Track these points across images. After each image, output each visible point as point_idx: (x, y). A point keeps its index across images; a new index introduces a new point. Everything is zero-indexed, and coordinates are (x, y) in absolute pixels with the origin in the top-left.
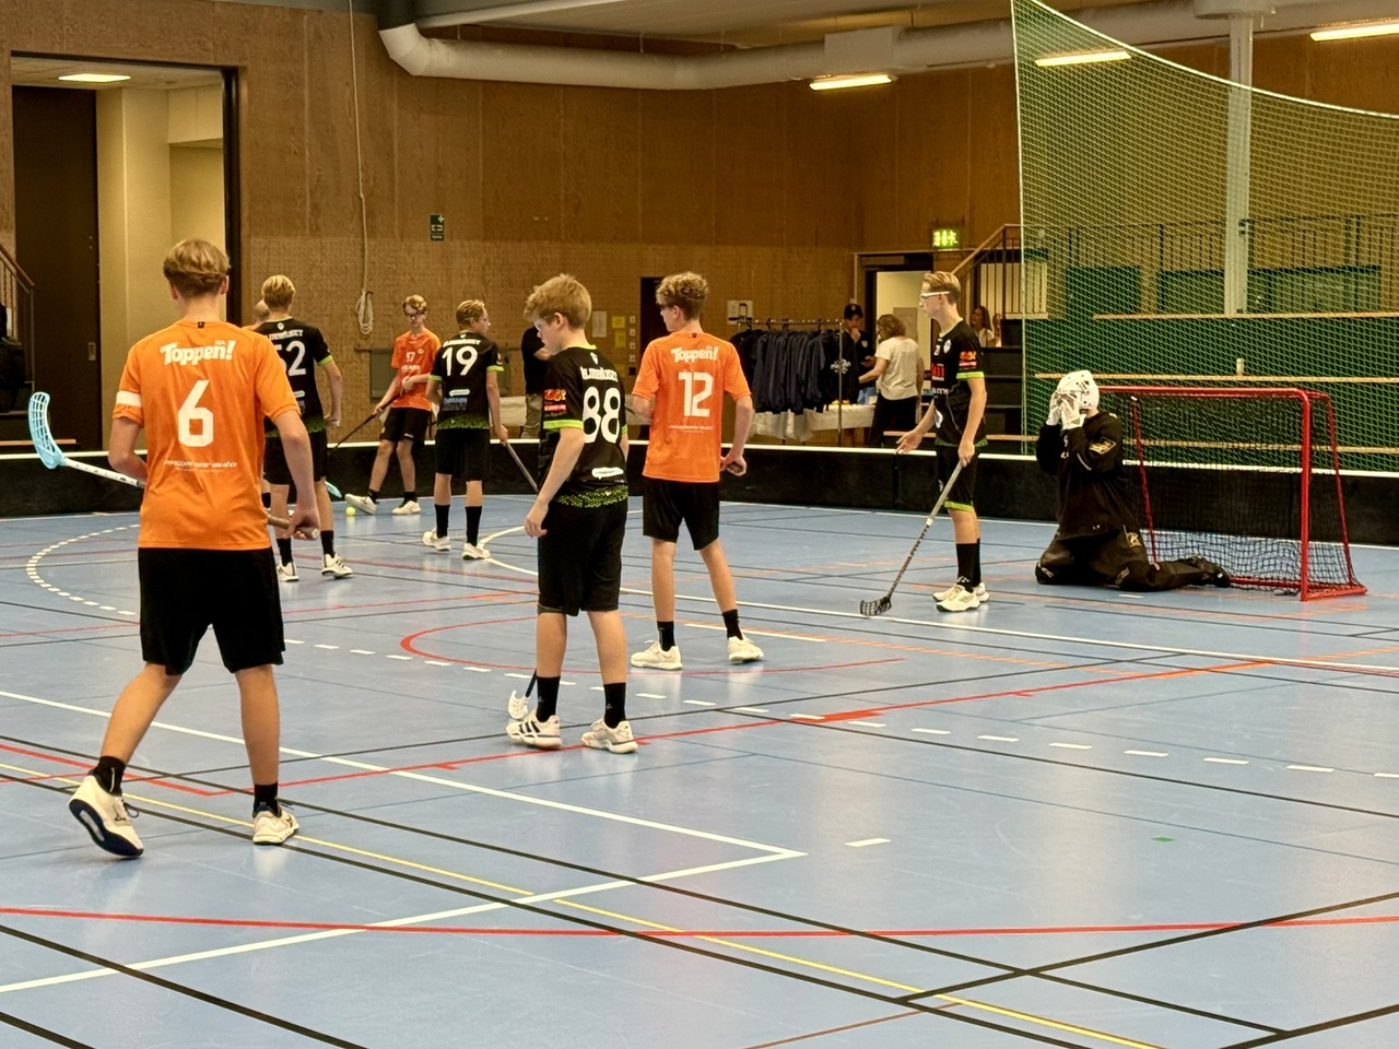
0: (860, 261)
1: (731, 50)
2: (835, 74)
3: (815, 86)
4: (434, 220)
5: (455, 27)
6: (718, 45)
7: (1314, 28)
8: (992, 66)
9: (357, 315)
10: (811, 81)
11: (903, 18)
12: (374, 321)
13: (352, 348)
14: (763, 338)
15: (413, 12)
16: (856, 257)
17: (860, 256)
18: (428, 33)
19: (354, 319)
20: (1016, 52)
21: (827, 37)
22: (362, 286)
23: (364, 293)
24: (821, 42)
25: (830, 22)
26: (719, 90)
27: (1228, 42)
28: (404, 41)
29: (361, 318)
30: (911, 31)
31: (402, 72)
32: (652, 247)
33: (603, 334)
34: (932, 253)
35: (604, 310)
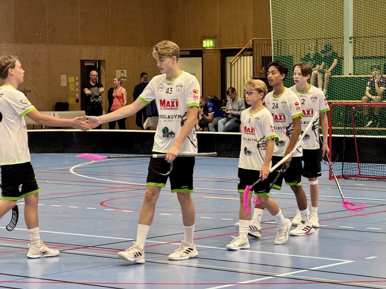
32: (85, 47)
33: (65, 85)
34: (202, 50)
35: (65, 74)
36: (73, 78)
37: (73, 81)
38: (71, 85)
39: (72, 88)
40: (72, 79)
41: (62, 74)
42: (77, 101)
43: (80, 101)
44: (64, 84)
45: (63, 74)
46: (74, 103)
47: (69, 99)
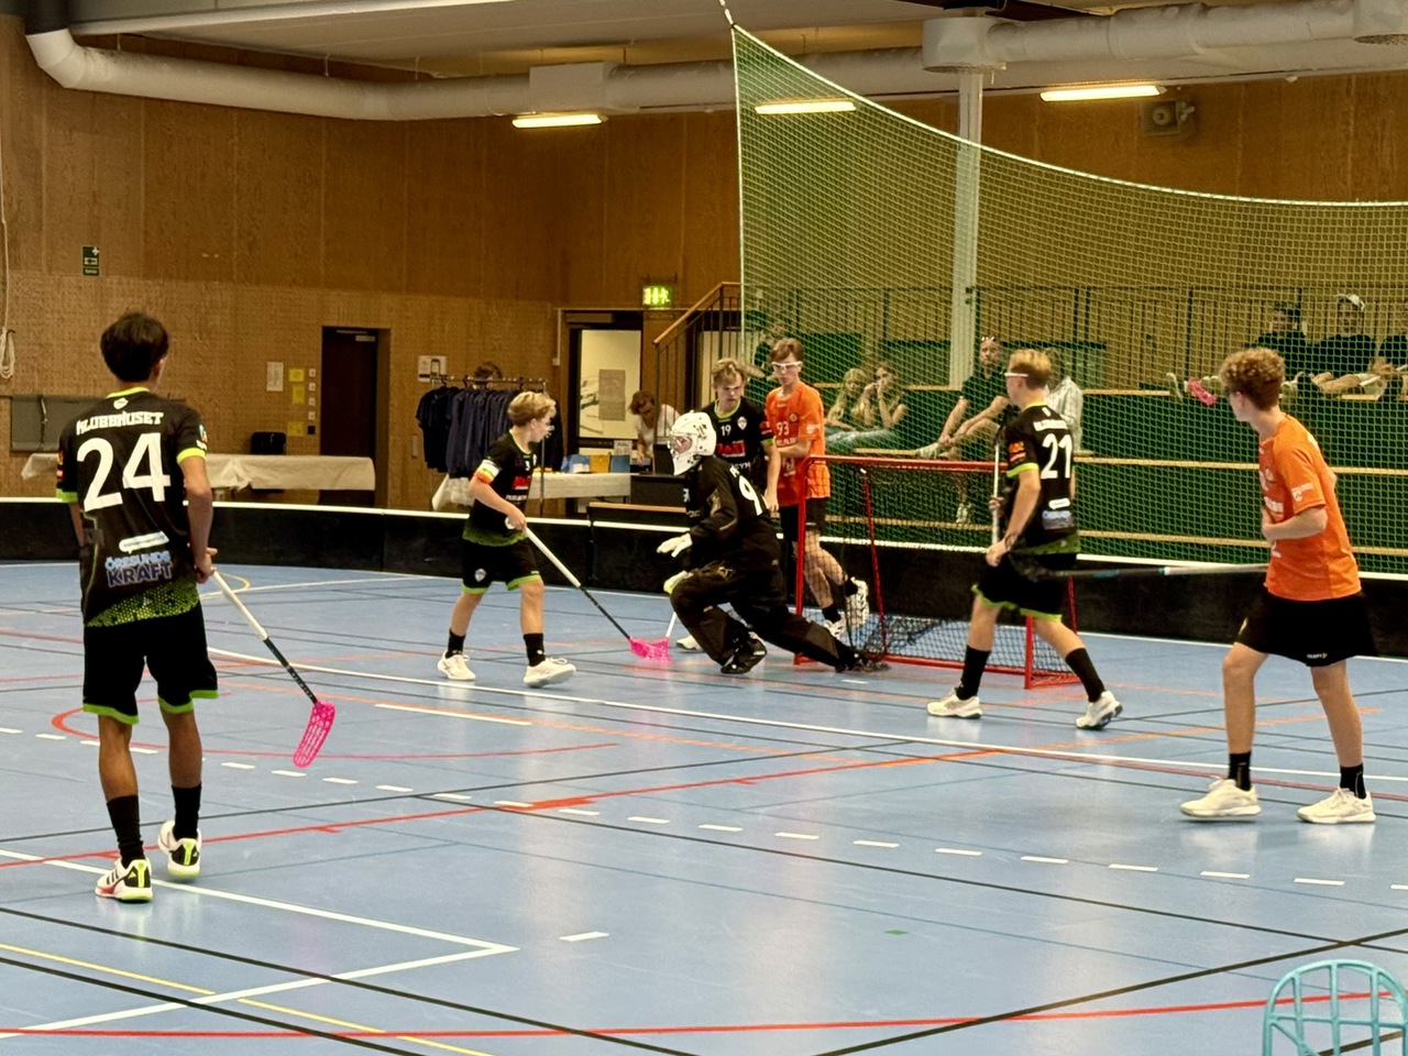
0: (564, 317)
1: (426, 79)
2: (539, 112)
3: (518, 123)
4: (88, 252)
5: (115, 35)
6: (411, 74)
7: (1044, 87)
8: (709, 110)
10: (515, 117)
11: (615, 54)
12: (16, 364)
14: (458, 397)
15: (66, 17)
16: (560, 314)
17: (565, 312)
18: (83, 41)
20: (737, 95)
21: (533, 71)
23: (5, 332)
24: (526, 75)
25: (536, 54)
26: (413, 123)
27: (958, 97)
28: (56, 49)
30: (623, 69)
31: (53, 84)
32: (334, 293)
33: (279, 388)
34: (642, 312)
35: (280, 361)
36: (301, 371)
37: (301, 378)
38: (295, 389)
39: (297, 399)
40: (297, 375)
41: (272, 361)
42: (311, 430)
43: (318, 430)
44: (275, 386)
45: (276, 360)
46: (301, 435)
47: (290, 424)
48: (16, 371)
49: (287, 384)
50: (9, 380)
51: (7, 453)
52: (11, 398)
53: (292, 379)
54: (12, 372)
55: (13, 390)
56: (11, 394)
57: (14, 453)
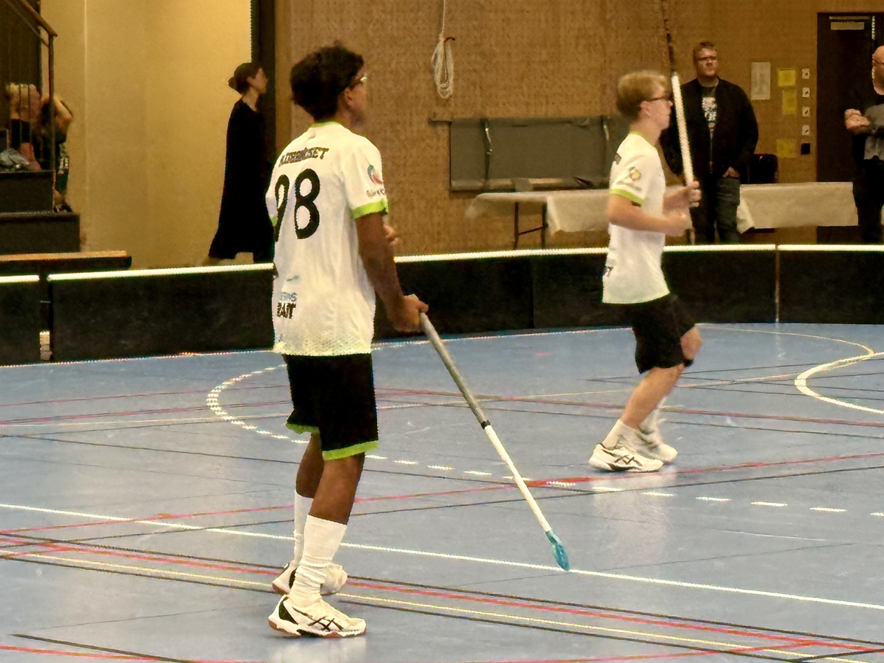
9: (432, 72)
12: (455, 80)
13: (425, 117)
19: (428, 76)
22: (439, 31)
23: (442, 39)
29: (438, 77)
33: (767, 97)
35: (766, 61)
36: (793, 73)
37: (792, 82)
38: (785, 97)
39: (788, 108)
40: (787, 78)
41: (756, 60)
42: (805, 149)
43: (813, 148)
44: (761, 93)
45: (761, 60)
46: (793, 156)
47: (779, 142)
48: (456, 89)
49: (775, 90)
50: (447, 100)
51: (446, 194)
52: (450, 124)
53: (781, 83)
54: (450, 89)
55: (452, 114)
56: (448, 119)
57: (454, 193)
